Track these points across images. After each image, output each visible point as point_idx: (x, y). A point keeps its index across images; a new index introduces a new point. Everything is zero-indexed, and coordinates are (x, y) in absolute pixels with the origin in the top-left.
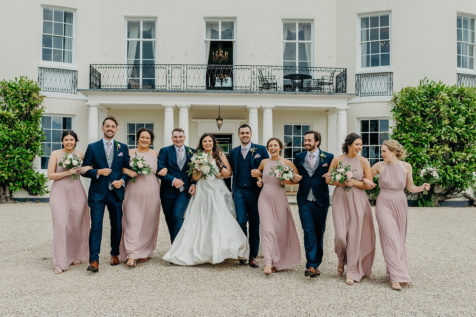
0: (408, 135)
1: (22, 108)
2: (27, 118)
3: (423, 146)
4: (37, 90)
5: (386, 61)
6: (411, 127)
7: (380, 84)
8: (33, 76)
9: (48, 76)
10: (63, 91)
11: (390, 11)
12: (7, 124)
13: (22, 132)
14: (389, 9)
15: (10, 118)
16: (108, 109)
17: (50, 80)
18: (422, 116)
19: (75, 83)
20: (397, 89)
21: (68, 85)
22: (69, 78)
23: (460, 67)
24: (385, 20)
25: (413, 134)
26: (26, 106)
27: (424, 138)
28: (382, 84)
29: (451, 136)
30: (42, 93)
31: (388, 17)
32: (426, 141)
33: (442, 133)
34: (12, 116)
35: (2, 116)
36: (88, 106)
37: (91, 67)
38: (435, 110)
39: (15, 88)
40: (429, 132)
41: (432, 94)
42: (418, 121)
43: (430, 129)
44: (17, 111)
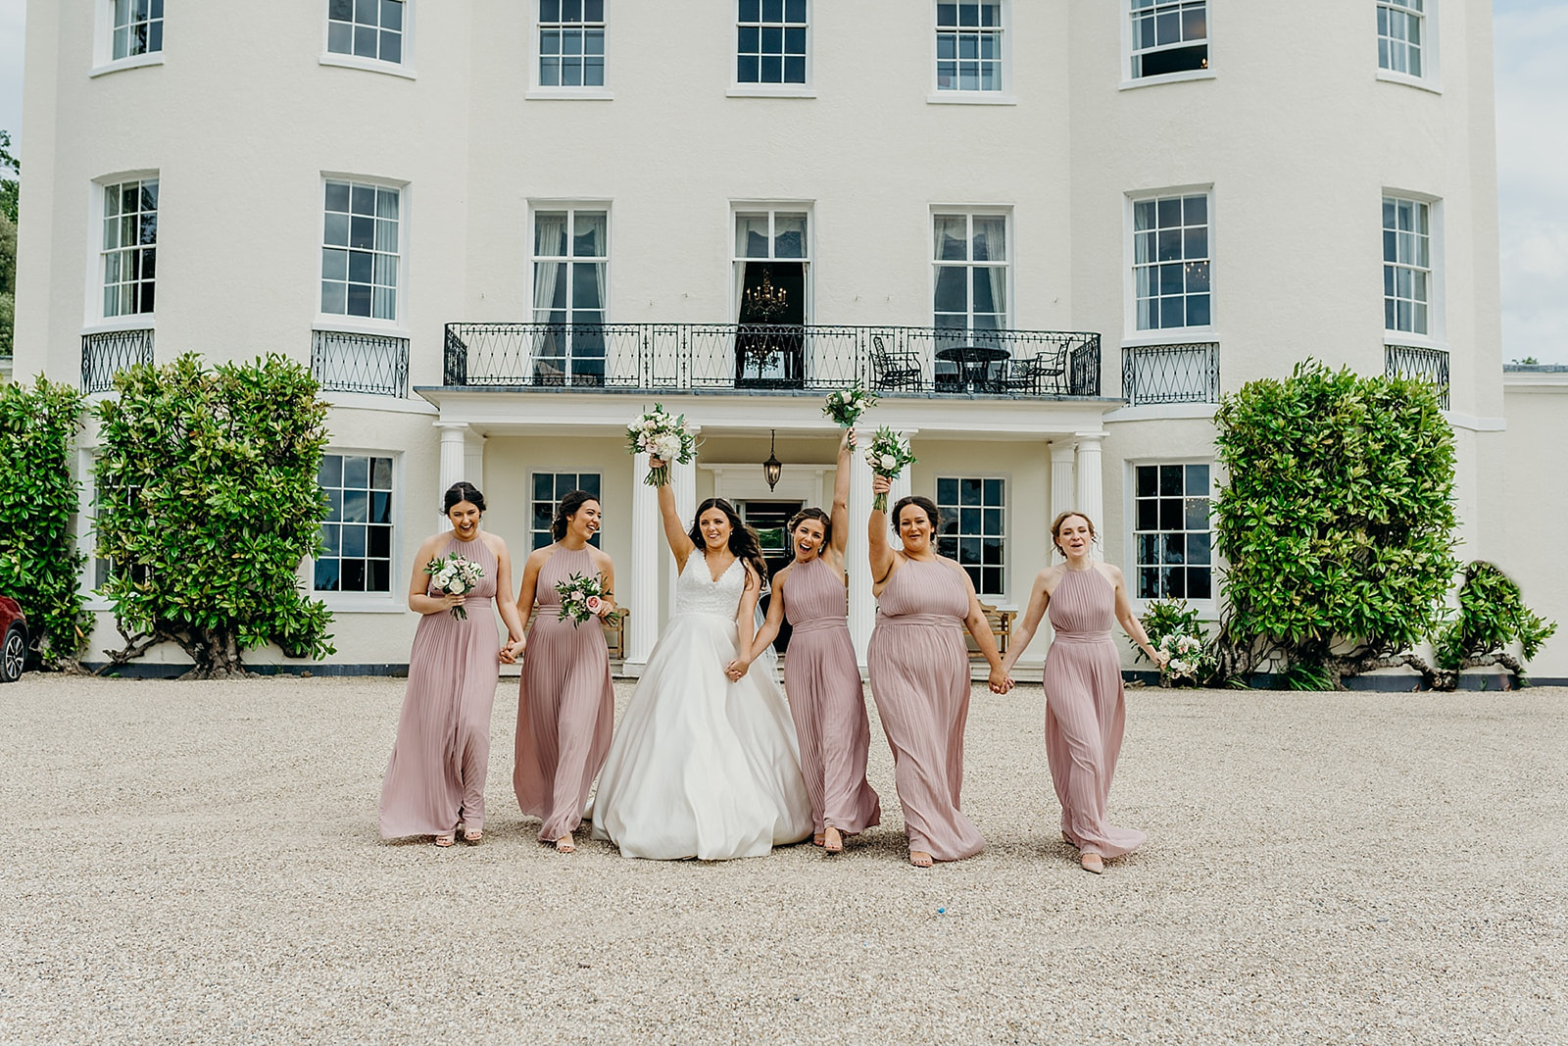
0: (1263, 506)
1: (274, 433)
2: (286, 459)
3: (1301, 534)
4: (309, 389)
5: (1199, 312)
6: (1268, 484)
7: (1187, 373)
8: (298, 354)
9: (337, 352)
10: (373, 390)
11: (1211, 187)
12: (236, 475)
13: (274, 496)
14: (1208, 181)
15: (245, 460)
16: (485, 437)
17: (342, 364)
18: (1297, 454)
19: (402, 372)
20: (1232, 386)
21: (385, 375)
22: (388, 356)
23: (1393, 329)
24: (1197, 207)
25: (1275, 503)
26: (284, 430)
27: (1304, 512)
28: (1193, 373)
29: (1371, 507)
30: (320, 396)
31: (1204, 200)
32: (1307, 520)
33: (1350, 498)
34: (251, 454)
35: (225, 456)
36: (441, 430)
37: (447, 331)
38: (1331, 441)
39: (257, 384)
40: (1315, 498)
41: (1321, 398)
42: (1286, 468)
43: (1317, 489)
44: (262, 442)
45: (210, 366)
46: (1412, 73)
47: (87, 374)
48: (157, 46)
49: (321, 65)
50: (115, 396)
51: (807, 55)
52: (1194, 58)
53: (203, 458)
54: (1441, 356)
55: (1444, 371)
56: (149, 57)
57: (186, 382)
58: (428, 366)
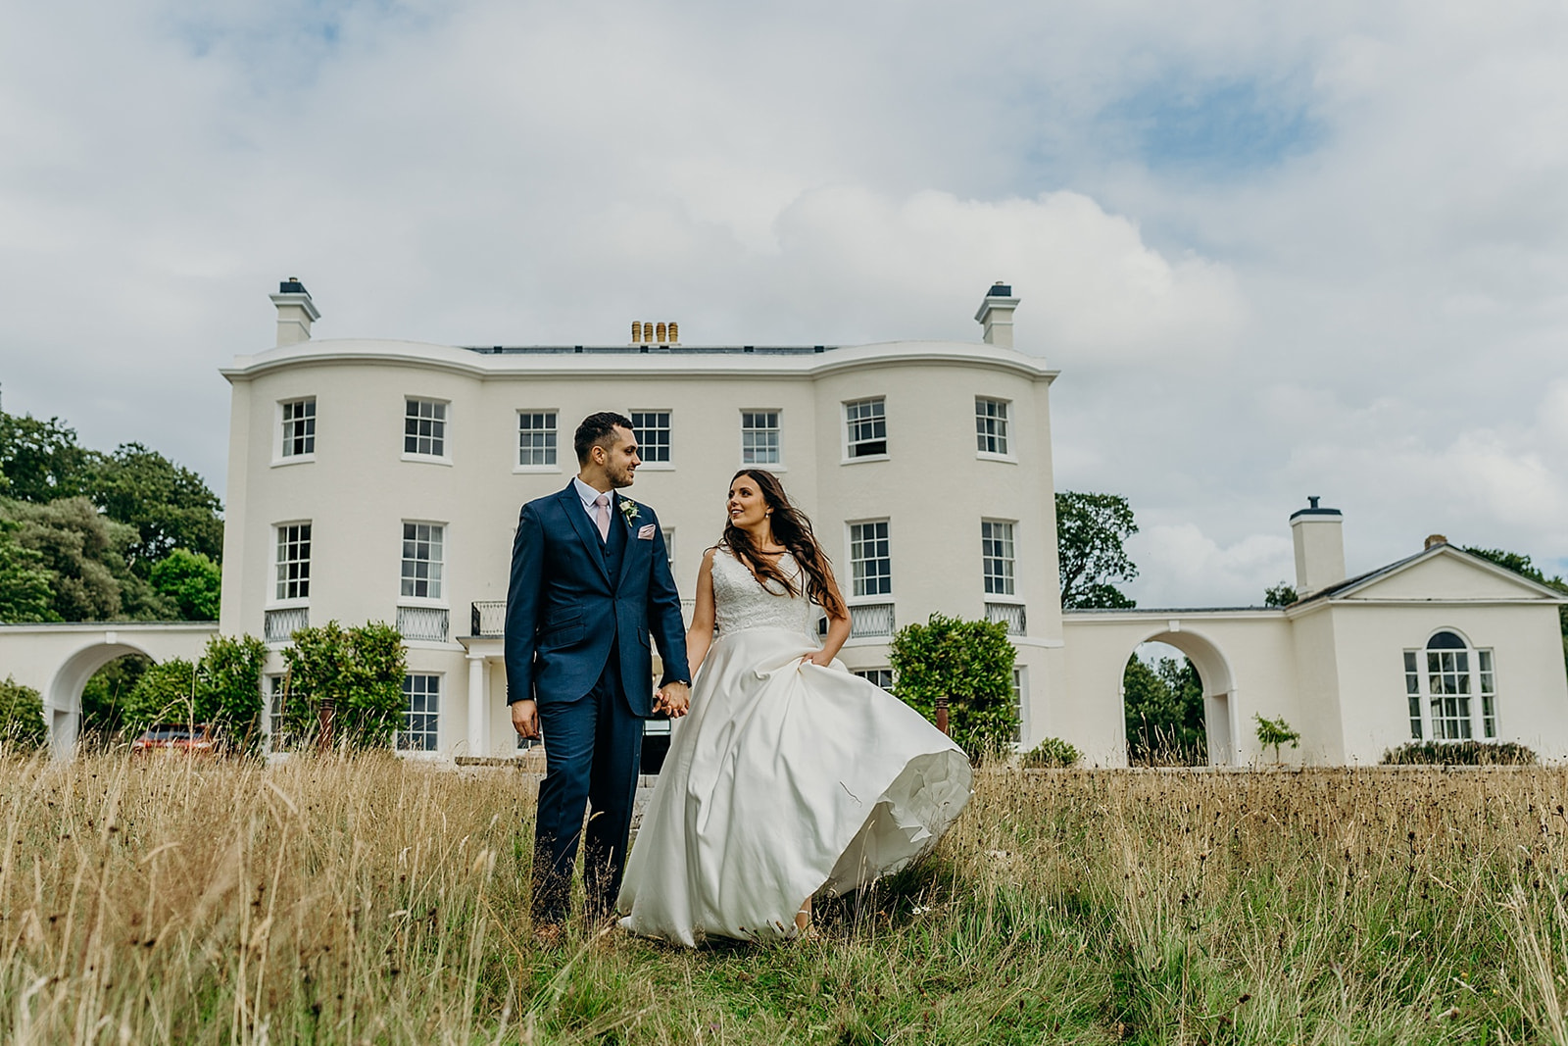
0: (910, 690)
1: (382, 663)
2: (384, 677)
3: (929, 705)
4: (397, 638)
5: (886, 587)
6: (912, 679)
7: (878, 620)
8: (390, 622)
9: (410, 617)
10: (430, 638)
11: (889, 518)
12: (362, 686)
13: (381, 696)
14: (887, 515)
15: (367, 678)
16: (491, 663)
17: (413, 625)
18: (927, 663)
19: (445, 627)
20: (899, 627)
21: (437, 630)
22: (438, 619)
23: (992, 592)
24: (883, 529)
25: (916, 688)
26: (387, 661)
27: (929, 693)
28: (881, 620)
29: (964, 690)
30: (403, 642)
31: (886, 524)
32: (932, 697)
33: (954, 685)
34: (370, 674)
35: (357, 676)
36: (469, 660)
37: (473, 607)
38: (943, 656)
39: (371, 637)
40: (936, 686)
41: (940, 632)
42: (920, 671)
43: (936, 680)
44: (375, 668)
45: (344, 628)
46: (1001, 452)
47: (268, 630)
48: (310, 450)
49: (403, 461)
50: (291, 644)
51: (670, 446)
52: (880, 448)
53: (345, 677)
54: (1021, 606)
55: (1023, 616)
56: (304, 457)
57: (334, 637)
58: (461, 625)
